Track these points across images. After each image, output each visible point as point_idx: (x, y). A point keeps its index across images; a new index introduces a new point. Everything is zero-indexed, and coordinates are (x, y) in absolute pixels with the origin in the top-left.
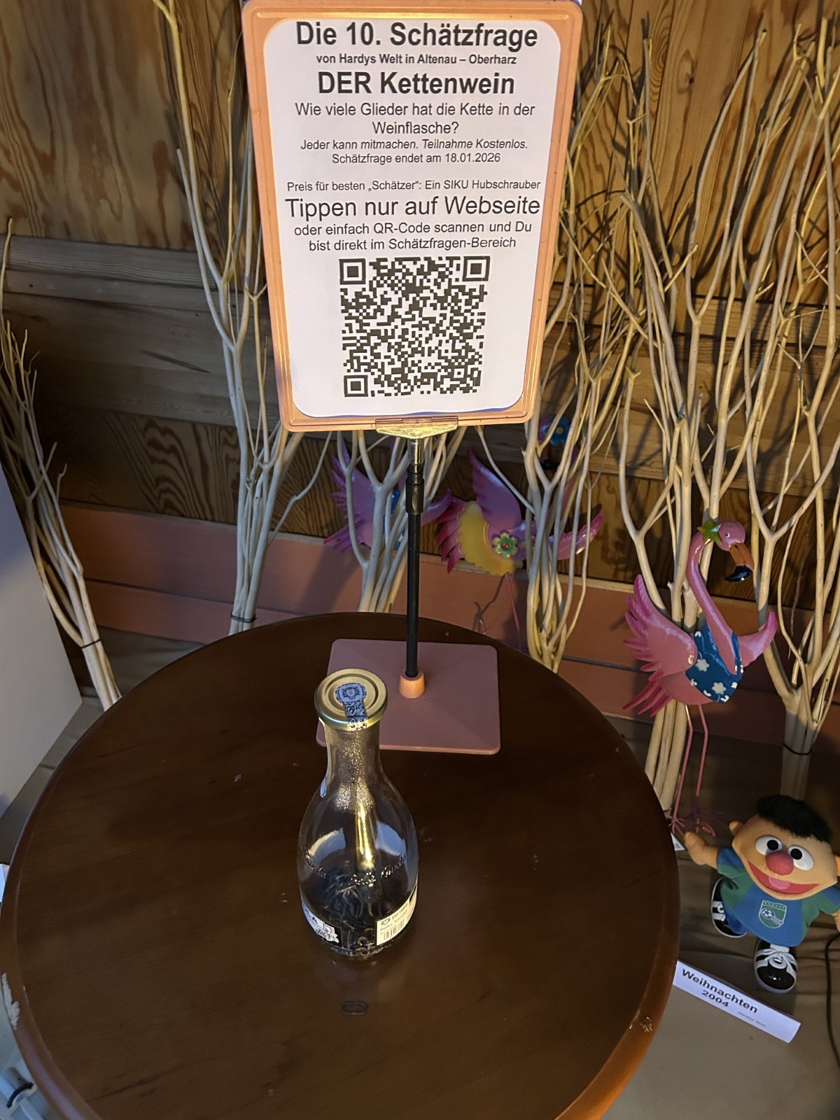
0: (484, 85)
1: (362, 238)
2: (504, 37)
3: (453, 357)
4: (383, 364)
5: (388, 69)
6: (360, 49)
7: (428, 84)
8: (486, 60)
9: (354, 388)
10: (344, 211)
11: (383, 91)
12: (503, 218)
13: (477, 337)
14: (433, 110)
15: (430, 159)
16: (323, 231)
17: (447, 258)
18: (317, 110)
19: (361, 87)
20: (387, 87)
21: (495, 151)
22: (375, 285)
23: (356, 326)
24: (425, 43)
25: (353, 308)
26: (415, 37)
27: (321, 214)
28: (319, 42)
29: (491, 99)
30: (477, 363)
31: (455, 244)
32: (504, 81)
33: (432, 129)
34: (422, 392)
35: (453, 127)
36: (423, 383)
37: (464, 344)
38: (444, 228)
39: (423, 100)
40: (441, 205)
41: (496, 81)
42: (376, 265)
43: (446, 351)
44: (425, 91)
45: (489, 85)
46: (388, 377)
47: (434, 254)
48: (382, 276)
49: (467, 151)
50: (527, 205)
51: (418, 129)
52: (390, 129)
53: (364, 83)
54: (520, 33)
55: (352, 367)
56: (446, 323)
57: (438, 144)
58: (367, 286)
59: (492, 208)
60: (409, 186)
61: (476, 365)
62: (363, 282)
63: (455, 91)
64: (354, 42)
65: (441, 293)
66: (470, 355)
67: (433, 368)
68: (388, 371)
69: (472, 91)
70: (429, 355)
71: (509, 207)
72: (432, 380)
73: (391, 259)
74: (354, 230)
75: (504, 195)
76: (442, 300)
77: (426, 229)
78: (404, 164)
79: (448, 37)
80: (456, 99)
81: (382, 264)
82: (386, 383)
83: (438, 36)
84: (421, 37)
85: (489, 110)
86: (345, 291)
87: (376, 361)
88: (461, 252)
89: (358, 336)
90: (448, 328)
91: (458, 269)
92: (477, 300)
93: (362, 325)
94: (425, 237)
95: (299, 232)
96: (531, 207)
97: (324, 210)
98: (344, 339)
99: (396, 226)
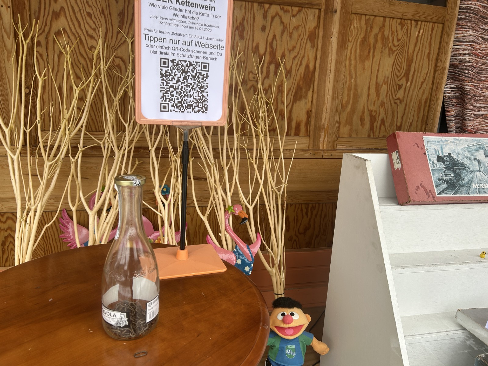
0: (206, 7)
1: (168, 51)
3: (198, 99)
4: (175, 99)
7: (190, 4)
8: (207, 0)
9: (164, 108)
10: (163, 41)
11: (176, 3)
12: (213, 50)
13: (206, 92)
14: (192, 12)
15: (190, 28)
16: (155, 47)
17: (196, 62)
18: (155, 6)
19: (170, 1)
20: (178, 3)
21: (210, 28)
22: (172, 69)
23: (165, 84)
25: (164, 76)
27: (155, 41)
29: (208, 12)
30: (206, 102)
31: (198, 57)
32: (212, 7)
33: (191, 18)
34: (188, 112)
35: (197, 19)
36: (188, 108)
37: (202, 94)
38: (195, 52)
39: (189, 8)
40: (193, 44)
41: (210, 7)
42: (173, 61)
43: (196, 96)
44: (189, 6)
45: (208, 7)
46: (176, 105)
47: (192, 60)
48: (174, 66)
49: (201, 27)
50: (220, 47)
51: (187, 17)
52: (178, 16)
55: (163, 99)
56: (195, 86)
57: (193, 23)
58: (169, 69)
59: (210, 46)
60: (184, 35)
61: (206, 103)
62: (168, 67)
63: (198, 8)
65: (194, 74)
66: (204, 98)
67: (191, 102)
68: (176, 102)
69: (203, 8)
70: (190, 97)
71: (214, 47)
72: (191, 107)
73: (177, 60)
74: (165, 48)
75: (214, 43)
76: (194, 77)
77: (189, 51)
78: (182, 28)
80: (198, 10)
81: (174, 61)
82: (176, 107)
85: (208, 15)
86: (162, 70)
87: (172, 97)
88: (200, 60)
89: (166, 87)
90: (196, 88)
91: (199, 66)
92: (205, 78)
93: (167, 83)
94: (189, 54)
96: (221, 48)
97: (156, 39)
98: (161, 88)
99: (179, 48)
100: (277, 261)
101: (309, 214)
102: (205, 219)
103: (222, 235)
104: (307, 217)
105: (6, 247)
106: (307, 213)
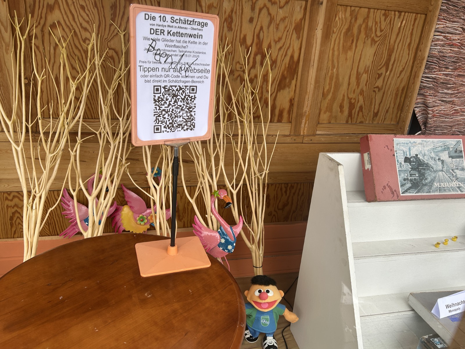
0: (194, 36)
1: (160, 79)
2: (200, 23)
3: (187, 118)
4: (166, 121)
5: (170, 29)
6: (162, 23)
7: (180, 34)
8: (195, 29)
9: (157, 130)
10: (155, 70)
11: (168, 35)
12: (200, 74)
13: (194, 112)
14: (181, 42)
16: (149, 76)
17: (185, 86)
18: (149, 39)
19: (162, 33)
20: (169, 34)
21: (198, 54)
22: (164, 94)
23: (158, 108)
24: (180, 23)
25: (157, 102)
26: (177, 21)
27: (149, 71)
28: (151, 20)
29: (196, 40)
30: (194, 120)
31: (187, 82)
32: (200, 35)
33: (181, 47)
34: (178, 131)
35: (186, 47)
36: (178, 127)
37: (190, 114)
38: (184, 77)
39: (179, 38)
40: (183, 70)
41: (198, 35)
42: (164, 88)
43: (185, 116)
44: (179, 36)
45: (196, 36)
46: (168, 126)
47: (181, 85)
48: (166, 91)
49: (190, 54)
51: (177, 47)
52: (169, 46)
53: (163, 33)
54: (204, 23)
55: (156, 122)
56: (185, 107)
57: (183, 51)
59: (197, 71)
62: (160, 93)
63: (187, 37)
64: (160, 21)
65: (183, 97)
66: (192, 117)
67: (181, 122)
68: (168, 123)
69: (192, 37)
70: (180, 118)
71: (201, 71)
72: (181, 126)
73: (169, 86)
75: (201, 67)
76: (183, 99)
77: (179, 77)
79: (186, 22)
80: (187, 39)
81: (166, 87)
82: (167, 128)
83: (183, 22)
84: (179, 21)
85: (196, 43)
86: (155, 96)
87: (164, 120)
88: (189, 84)
89: (159, 111)
90: (185, 109)
91: (188, 90)
92: (193, 100)
93: (160, 107)
94: (179, 79)
95: (142, 76)
96: (208, 71)
97: (150, 70)
98: (154, 112)
99: (170, 75)
100: (257, 240)
101: (288, 192)
102: (193, 201)
103: (208, 216)
104: (286, 195)
105: (14, 222)
106: (286, 192)
